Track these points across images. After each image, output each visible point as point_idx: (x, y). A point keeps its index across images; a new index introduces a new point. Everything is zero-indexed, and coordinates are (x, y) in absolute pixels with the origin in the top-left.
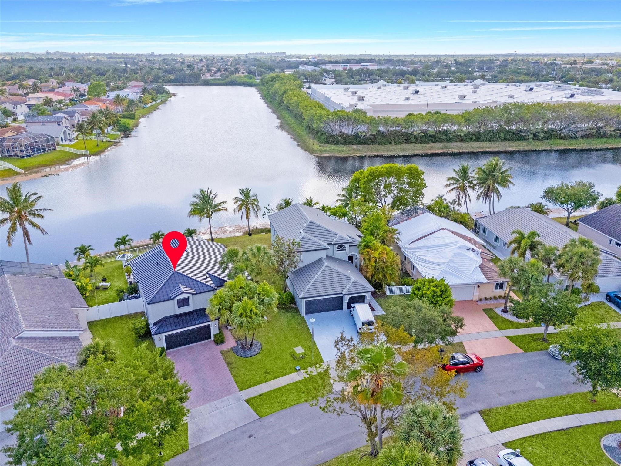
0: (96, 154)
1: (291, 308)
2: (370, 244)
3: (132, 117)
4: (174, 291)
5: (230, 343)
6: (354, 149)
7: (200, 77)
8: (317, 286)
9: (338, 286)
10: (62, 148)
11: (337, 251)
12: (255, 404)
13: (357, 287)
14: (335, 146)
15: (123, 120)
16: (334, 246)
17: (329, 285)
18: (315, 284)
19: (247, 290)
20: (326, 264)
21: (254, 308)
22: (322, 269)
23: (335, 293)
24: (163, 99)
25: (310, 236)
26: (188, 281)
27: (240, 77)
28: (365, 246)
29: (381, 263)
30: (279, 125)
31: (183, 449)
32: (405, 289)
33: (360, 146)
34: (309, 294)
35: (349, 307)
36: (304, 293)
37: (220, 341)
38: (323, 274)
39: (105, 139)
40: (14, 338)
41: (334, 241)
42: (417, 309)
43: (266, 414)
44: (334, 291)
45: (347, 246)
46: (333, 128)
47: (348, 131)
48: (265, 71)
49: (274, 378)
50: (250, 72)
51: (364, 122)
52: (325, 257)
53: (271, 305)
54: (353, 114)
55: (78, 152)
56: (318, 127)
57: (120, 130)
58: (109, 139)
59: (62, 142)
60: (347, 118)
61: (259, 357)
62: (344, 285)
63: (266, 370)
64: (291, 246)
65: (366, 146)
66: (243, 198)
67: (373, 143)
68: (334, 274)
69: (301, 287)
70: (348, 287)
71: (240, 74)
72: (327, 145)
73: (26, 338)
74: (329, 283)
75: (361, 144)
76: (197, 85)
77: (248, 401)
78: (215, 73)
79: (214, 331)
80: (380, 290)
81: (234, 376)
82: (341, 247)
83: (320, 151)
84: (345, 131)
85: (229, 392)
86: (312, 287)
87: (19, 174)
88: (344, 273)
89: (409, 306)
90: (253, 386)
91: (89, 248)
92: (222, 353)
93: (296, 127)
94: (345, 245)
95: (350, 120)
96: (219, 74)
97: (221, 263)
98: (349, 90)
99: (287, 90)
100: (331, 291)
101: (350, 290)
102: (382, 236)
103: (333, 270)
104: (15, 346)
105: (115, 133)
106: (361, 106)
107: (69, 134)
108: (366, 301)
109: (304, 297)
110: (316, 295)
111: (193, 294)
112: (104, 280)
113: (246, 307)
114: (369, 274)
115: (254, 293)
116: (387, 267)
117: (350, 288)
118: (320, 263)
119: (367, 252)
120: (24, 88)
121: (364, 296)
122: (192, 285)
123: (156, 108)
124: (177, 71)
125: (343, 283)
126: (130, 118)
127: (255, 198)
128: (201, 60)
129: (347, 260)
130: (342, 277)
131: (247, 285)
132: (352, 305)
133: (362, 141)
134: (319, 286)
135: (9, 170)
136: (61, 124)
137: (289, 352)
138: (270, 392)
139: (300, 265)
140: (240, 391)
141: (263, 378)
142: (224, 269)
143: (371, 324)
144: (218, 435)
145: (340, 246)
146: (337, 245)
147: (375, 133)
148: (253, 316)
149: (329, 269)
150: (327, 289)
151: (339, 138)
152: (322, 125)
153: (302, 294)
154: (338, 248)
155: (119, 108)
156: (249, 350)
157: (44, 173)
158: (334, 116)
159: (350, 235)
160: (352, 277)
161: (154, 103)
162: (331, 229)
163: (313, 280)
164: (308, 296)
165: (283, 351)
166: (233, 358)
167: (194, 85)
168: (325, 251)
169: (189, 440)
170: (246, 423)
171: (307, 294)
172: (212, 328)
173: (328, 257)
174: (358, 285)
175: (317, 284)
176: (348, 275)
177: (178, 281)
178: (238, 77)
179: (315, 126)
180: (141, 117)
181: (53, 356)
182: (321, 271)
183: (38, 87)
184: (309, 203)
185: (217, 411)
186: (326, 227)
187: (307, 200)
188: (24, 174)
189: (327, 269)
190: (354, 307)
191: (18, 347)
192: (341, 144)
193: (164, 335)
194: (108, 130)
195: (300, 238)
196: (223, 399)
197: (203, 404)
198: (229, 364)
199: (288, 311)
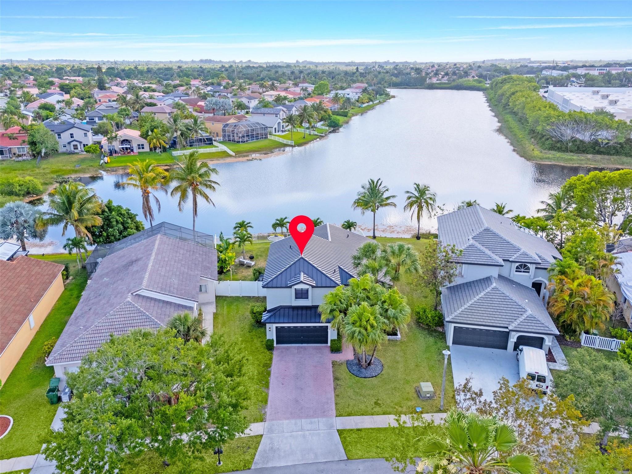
0: (300, 145)
1: (436, 331)
2: (567, 270)
3: (345, 115)
4: (294, 279)
5: (348, 354)
6: (589, 159)
7: (426, 81)
8: (473, 311)
9: (503, 317)
10: (272, 138)
11: (516, 271)
12: (348, 439)
13: (533, 324)
14: (562, 153)
15: (334, 117)
16: (513, 264)
17: (491, 313)
18: (471, 308)
19: (371, 295)
20: (494, 285)
21: (372, 318)
22: (487, 291)
23: (498, 325)
24: (381, 100)
25: (479, 246)
26: (312, 271)
27: (469, 81)
28: (560, 272)
29: (580, 299)
30: (498, 128)
31: (245, 466)
32: (614, 343)
33: (599, 156)
34: (460, 318)
35: (516, 347)
36: (453, 315)
37: (336, 349)
38: (487, 296)
39: (312, 133)
40: (132, 294)
41: (514, 257)
42: (617, 375)
43: (357, 457)
44: (496, 322)
45: (532, 267)
46: (563, 131)
47: (586, 137)
48: (498, 74)
49: (384, 414)
50: (481, 76)
51: (608, 127)
52: (497, 276)
53: (397, 319)
54: (594, 116)
55: (285, 141)
56: (543, 129)
57: (329, 126)
58: (316, 133)
59: (275, 132)
60: (584, 120)
61: (375, 381)
62: (514, 318)
63: (378, 400)
64: (450, 253)
65: (607, 157)
66: (417, 195)
67: (617, 153)
68: (503, 300)
69: (452, 308)
70: (519, 322)
71: (470, 78)
72: (550, 151)
73: (144, 297)
74: (492, 310)
75: (600, 154)
76: (421, 89)
77: (340, 432)
78: (443, 77)
79: (332, 335)
80: (572, 336)
81: (337, 396)
82: (523, 267)
83: (541, 158)
84: (579, 136)
85: (324, 413)
86: (466, 310)
87: (231, 156)
88: (517, 301)
89: (606, 367)
90: (353, 416)
91: (249, 225)
92: (334, 364)
93: (518, 131)
94: (529, 265)
95: (588, 123)
96: (446, 78)
97: (355, 258)
98: (600, 94)
99: (517, 92)
100: (492, 321)
101: (520, 326)
102: (592, 263)
103: (503, 295)
104: (128, 302)
105: (324, 127)
106: (610, 109)
107: (283, 126)
108: (544, 346)
109: (452, 320)
110: (469, 322)
111: (313, 287)
112: (252, 258)
113: (362, 314)
114: (556, 310)
115: (378, 299)
116: (587, 306)
117: (521, 324)
118: (486, 282)
119: (560, 280)
120: (264, 87)
121: (542, 339)
122: (315, 277)
123: (372, 108)
124: (403, 74)
125: (512, 315)
126: (343, 116)
127: (432, 197)
128: (433, 66)
129: (530, 286)
130: (514, 307)
131: (373, 289)
132: (521, 347)
133: (602, 150)
134: (476, 311)
135: (225, 152)
136: (278, 116)
137: (415, 385)
138: (372, 429)
139: (458, 281)
140: (336, 416)
141: (369, 409)
142: (357, 265)
143: (541, 379)
144: (289, 464)
145: (521, 266)
146: (517, 264)
147: (622, 140)
148: (369, 327)
149: (498, 292)
150: (487, 318)
151: (570, 144)
152: (548, 128)
153: (451, 317)
154: (517, 268)
155: (336, 105)
156: (365, 369)
157: (250, 158)
158: (567, 117)
159: (540, 255)
160: (528, 309)
161: (371, 103)
162: (512, 241)
163: (470, 303)
164: (458, 321)
165: (407, 382)
166: (344, 372)
167: (417, 88)
168: (498, 268)
169: (256, 457)
170: (328, 460)
171: (457, 318)
172: (329, 331)
173: (500, 276)
174: (535, 322)
175: (475, 308)
176: (523, 306)
177: (302, 269)
178: (466, 81)
179: (539, 128)
180: (353, 115)
181: (156, 320)
182: (484, 292)
183: (275, 87)
184: (500, 210)
185: (300, 433)
186: (507, 239)
187: (498, 206)
188: (235, 157)
189: (494, 292)
190: (521, 350)
191: (130, 304)
192: (571, 152)
193: (275, 325)
194: (319, 125)
195: (466, 246)
196: (313, 420)
197: (288, 419)
198: (336, 379)
199: (431, 334)
